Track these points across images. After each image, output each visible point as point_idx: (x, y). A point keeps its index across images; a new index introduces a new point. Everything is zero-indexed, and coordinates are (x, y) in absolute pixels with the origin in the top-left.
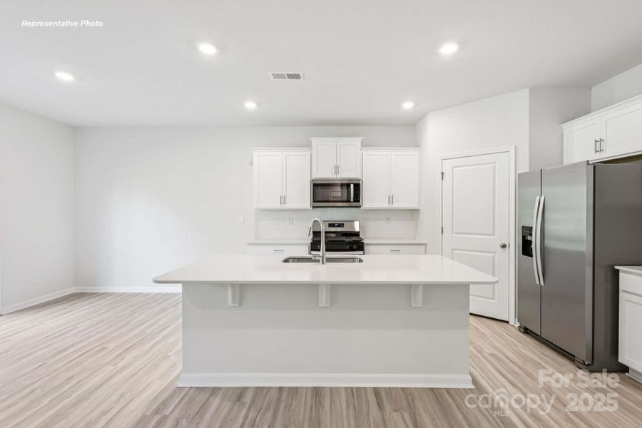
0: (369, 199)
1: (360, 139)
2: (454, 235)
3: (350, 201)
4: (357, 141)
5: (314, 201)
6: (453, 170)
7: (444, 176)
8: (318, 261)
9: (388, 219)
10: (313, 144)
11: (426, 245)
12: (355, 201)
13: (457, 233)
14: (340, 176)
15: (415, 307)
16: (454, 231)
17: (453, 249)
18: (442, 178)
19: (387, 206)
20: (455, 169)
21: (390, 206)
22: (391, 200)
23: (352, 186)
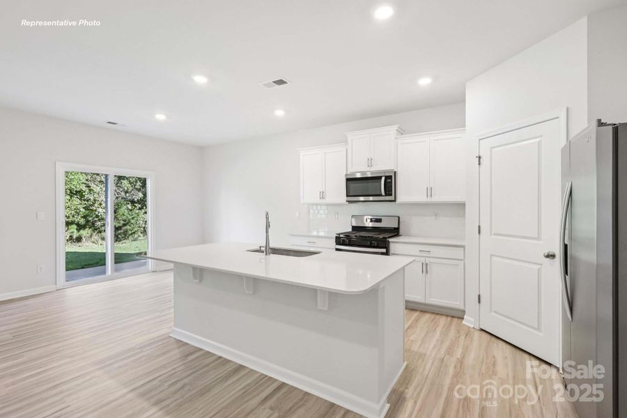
0: (405, 192)
1: (395, 127)
2: (493, 236)
3: (381, 195)
4: (393, 130)
5: (347, 196)
6: (491, 151)
7: (481, 160)
8: (263, 252)
9: (436, 215)
10: (349, 139)
11: (463, 247)
12: (386, 195)
13: (495, 234)
14: (373, 169)
15: (321, 310)
16: (493, 233)
17: (491, 255)
18: (479, 164)
19: (426, 200)
20: (494, 149)
21: (429, 200)
22: (430, 192)
23: (383, 179)
